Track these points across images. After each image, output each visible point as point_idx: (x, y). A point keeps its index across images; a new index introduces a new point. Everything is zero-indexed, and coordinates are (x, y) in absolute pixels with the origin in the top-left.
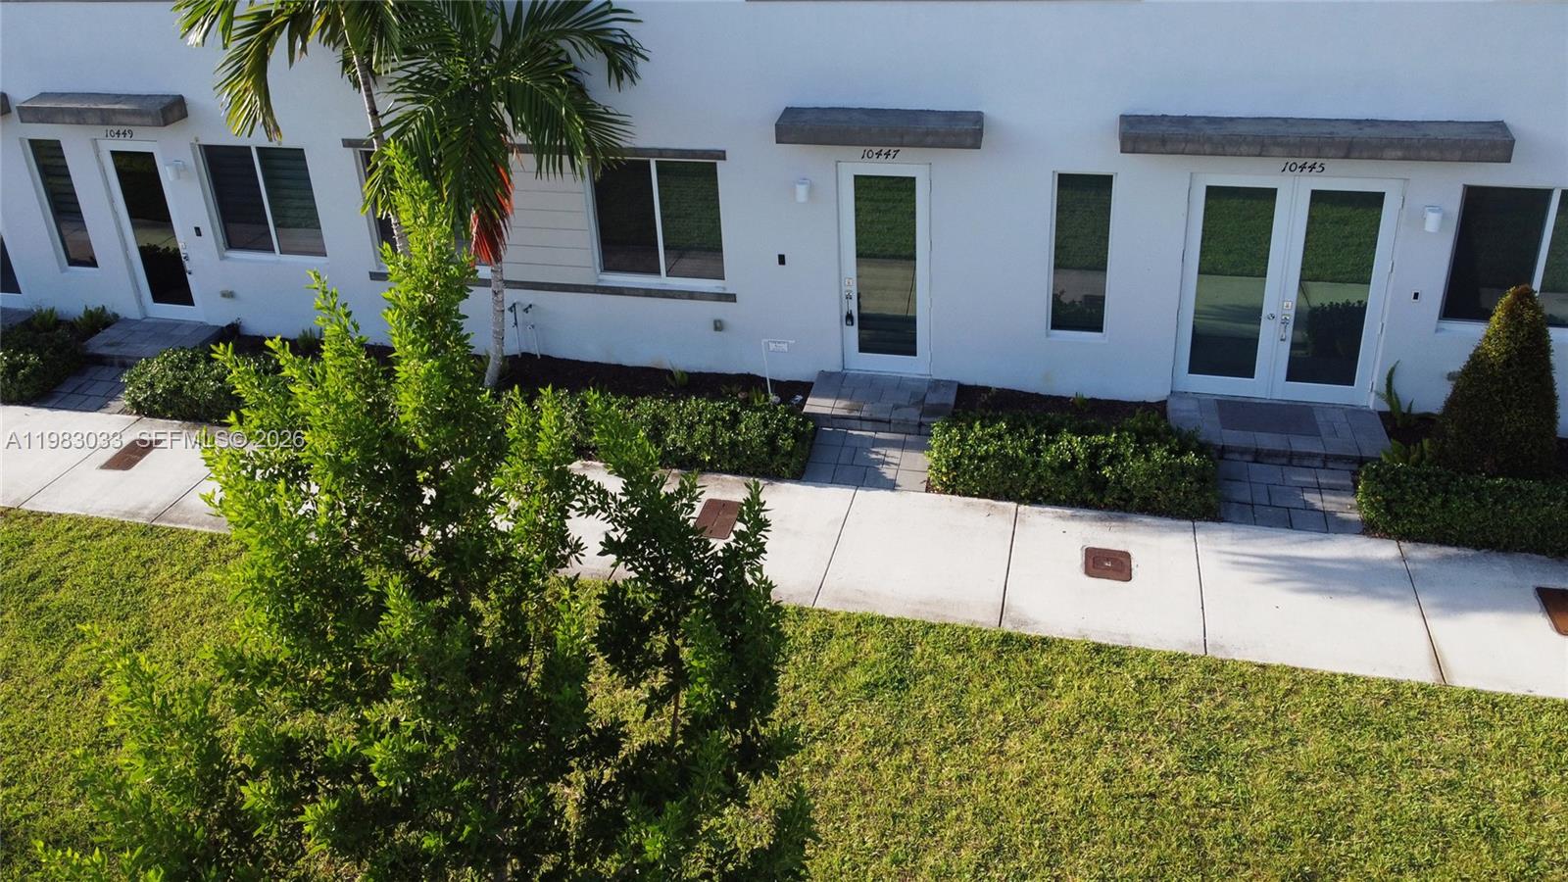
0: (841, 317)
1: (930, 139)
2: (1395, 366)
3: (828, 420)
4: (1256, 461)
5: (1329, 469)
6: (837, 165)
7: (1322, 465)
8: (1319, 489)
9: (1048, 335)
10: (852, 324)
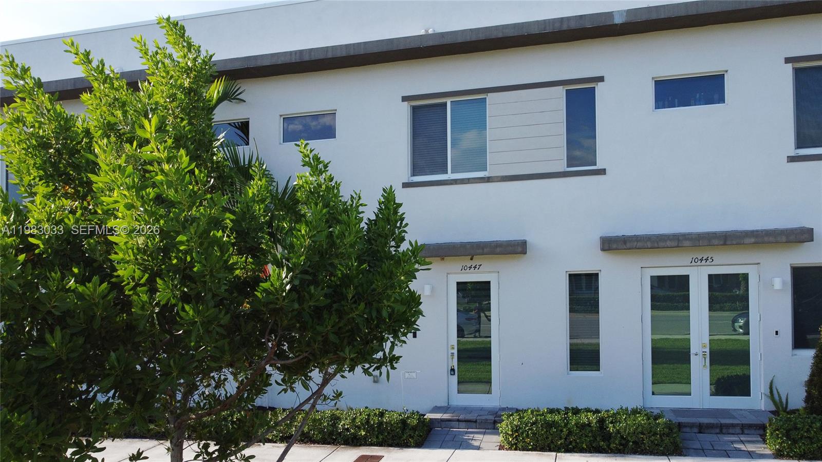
0: (448, 371)
1: (498, 250)
2: (773, 379)
3: (439, 422)
4: (700, 432)
5: (745, 434)
6: (447, 276)
7: (740, 432)
8: (742, 442)
9: (568, 374)
10: (454, 374)
